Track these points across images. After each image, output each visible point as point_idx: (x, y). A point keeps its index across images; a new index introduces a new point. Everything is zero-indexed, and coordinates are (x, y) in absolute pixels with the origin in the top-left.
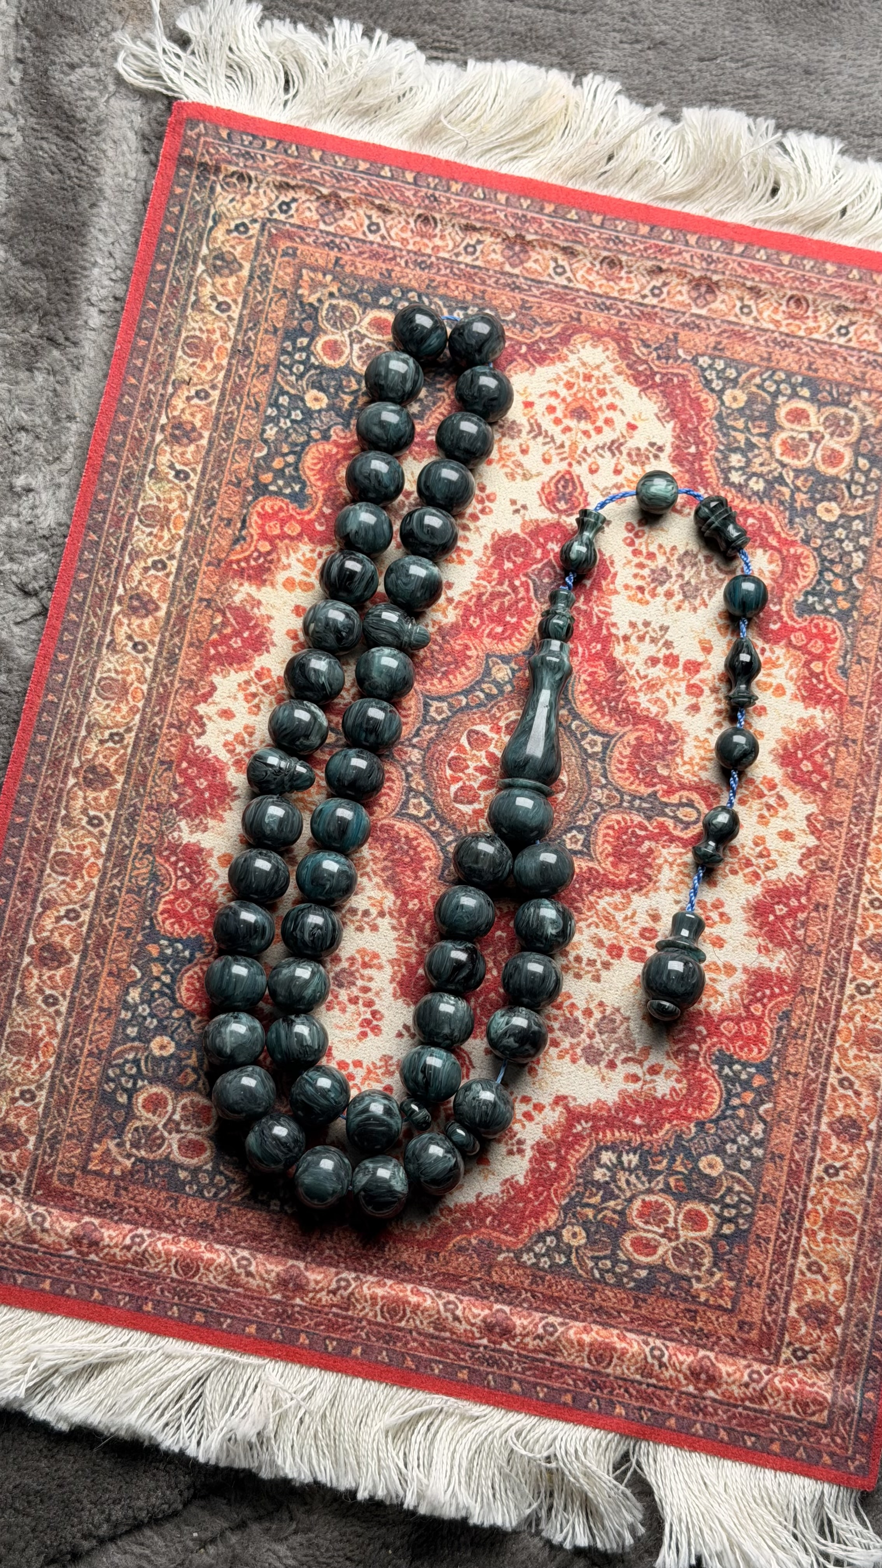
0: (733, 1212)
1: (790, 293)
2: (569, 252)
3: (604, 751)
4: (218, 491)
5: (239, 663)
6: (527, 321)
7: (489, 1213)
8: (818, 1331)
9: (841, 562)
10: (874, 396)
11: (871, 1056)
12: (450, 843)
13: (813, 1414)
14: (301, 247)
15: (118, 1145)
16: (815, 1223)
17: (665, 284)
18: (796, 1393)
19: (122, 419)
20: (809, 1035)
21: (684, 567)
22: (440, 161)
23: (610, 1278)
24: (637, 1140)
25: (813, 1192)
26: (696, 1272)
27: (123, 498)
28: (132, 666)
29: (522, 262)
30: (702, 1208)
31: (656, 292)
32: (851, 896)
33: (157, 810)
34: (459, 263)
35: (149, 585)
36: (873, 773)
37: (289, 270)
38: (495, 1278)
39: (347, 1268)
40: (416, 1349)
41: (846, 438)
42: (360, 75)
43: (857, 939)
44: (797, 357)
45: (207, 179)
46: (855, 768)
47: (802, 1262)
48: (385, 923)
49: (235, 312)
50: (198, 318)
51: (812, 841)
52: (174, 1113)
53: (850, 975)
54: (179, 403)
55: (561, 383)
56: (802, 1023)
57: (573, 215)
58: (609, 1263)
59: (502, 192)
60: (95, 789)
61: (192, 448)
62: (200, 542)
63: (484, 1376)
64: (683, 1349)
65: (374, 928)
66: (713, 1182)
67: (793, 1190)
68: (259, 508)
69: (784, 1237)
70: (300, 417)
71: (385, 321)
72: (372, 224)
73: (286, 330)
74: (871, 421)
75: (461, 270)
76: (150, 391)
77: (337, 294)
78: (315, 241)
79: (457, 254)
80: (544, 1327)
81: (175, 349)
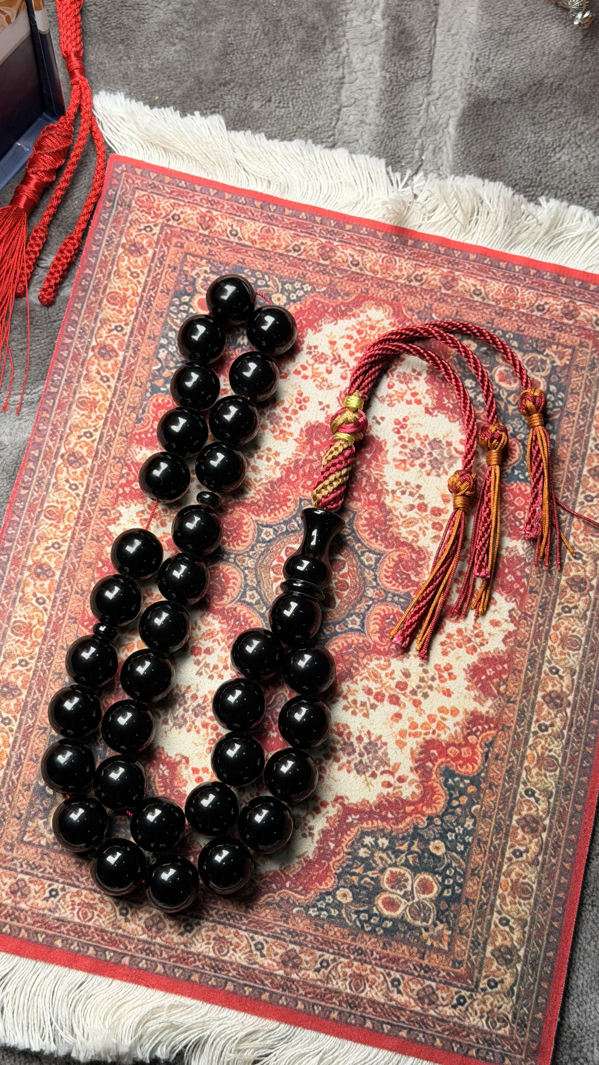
0: (181, 308)
1: (91, 924)
3: (245, 592)
4: (505, 780)
5: (488, 658)
6: (285, 906)
7: (331, 314)
8: (136, 240)
10: (36, 842)
11: (87, 395)
12: (349, 535)
13: (144, 197)
14: (449, 968)
15: (554, 362)
16: (132, 300)
18: (153, 209)
19: (572, 837)
21: (183, 716)
23: (259, 275)
25: (132, 317)
26: (207, 276)
27: (570, 778)
28: (558, 658)
29: (287, 953)
34: (334, 953)
35: (549, 713)
36: (66, 572)
37: (457, 949)
38: (328, 278)
39: (416, 288)
40: (376, 241)
43: (89, 465)
46: (79, 575)
47: (142, 279)
48: (391, 486)
49: (496, 917)
50: (523, 913)
51: (112, 528)
53: (96, 443)
54: (534, 848)
56: (129, 416)
57: (248, 991)
58: (259, 283)
59: (300, 1010)
60: (579, 576)
61: (524, 813)
62: (516, 744)
63: (338, 225)
64: (218, 235)
65: (398, 484)
67: (144, 319)
68: (476, 767)
69: (152, 293)
70: (449, 834)
71: (387, 910)
72: (397, 986)
73: (459, 902)
74: (41, 822)
75: (332, 947)
76: (554, 857)
77: (423, 930)
78: (439, 972)
79: (334, 960)
80: (300, 249)
81: (537, 890)
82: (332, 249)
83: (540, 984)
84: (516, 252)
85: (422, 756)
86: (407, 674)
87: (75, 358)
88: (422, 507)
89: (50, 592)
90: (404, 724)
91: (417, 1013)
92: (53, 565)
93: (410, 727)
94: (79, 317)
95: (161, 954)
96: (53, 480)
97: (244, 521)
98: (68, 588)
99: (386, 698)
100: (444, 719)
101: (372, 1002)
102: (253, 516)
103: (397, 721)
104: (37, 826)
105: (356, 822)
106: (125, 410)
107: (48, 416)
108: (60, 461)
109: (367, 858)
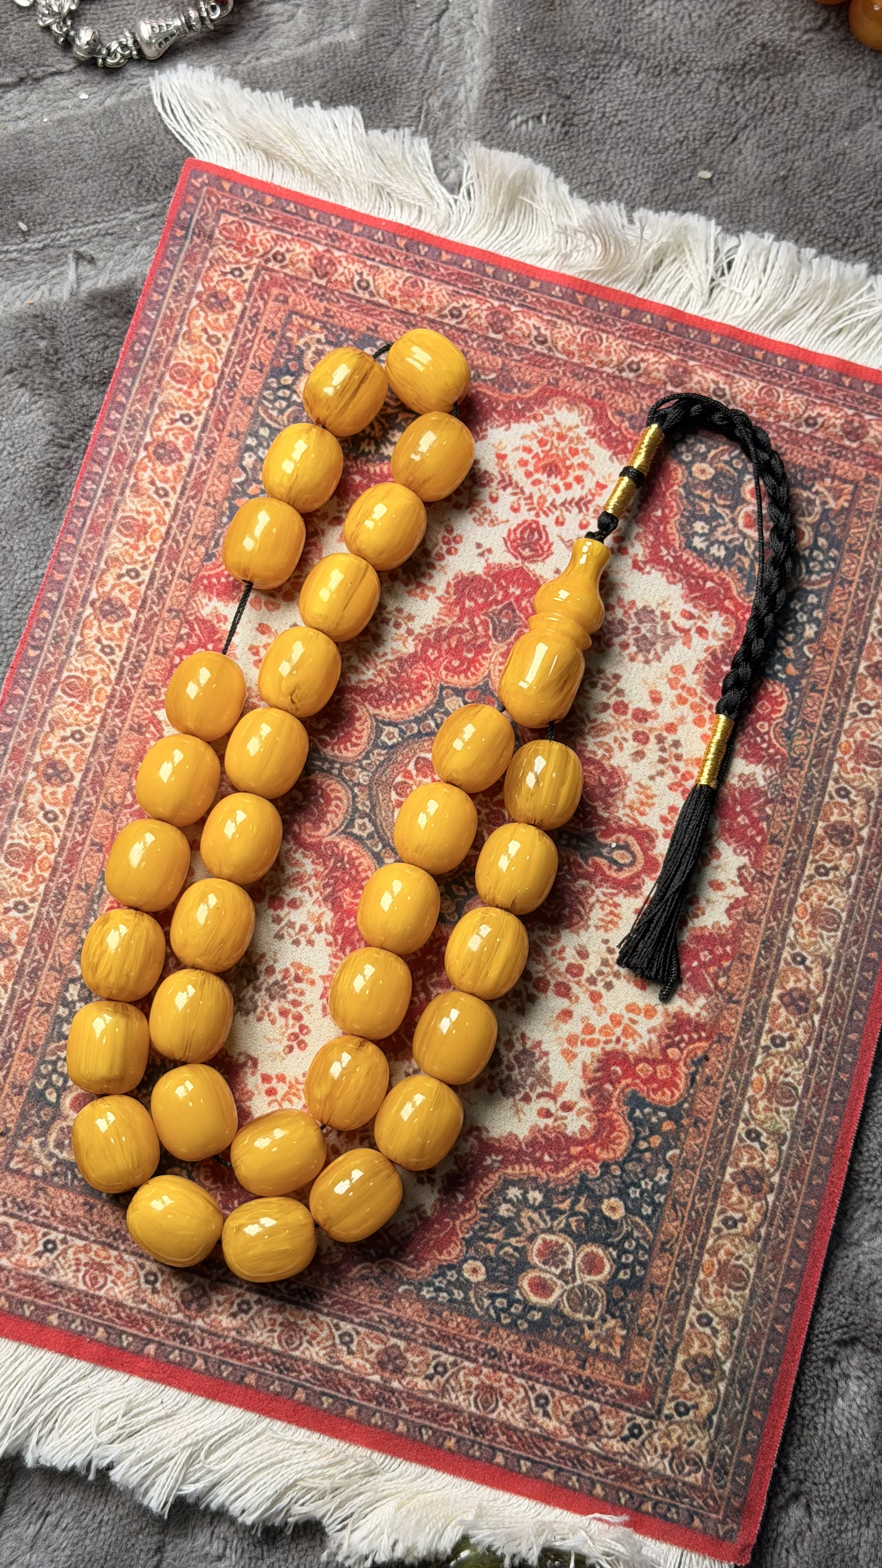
0: (280, 393)
1: (102, 1293)
2: (334, 1359)
3: (352, 820)
4: (718, 1115)
5: (702, 936)
6: (387, 1282)
7: (500, 414)
8: (218, 288)
10: (28, 1170)
11: (135, 515)
13: (232, 223)
14: (621, 1383)
15: (827, 503)
16: (208, 377)
17: (234, 1315)
18: (245, 241)
19: (811, 1202)
21: (252, 997)
24: (360, 462)
25: (206, 403)
26: (320, 347)
27: (813, 1116)
28: (806, 941)
29: (386, 1351)
33: (785, 797)
34: (454, 1354)
35: (789, 1021)
36: (90, 775)
37: (633, 1356)
38: (500, 361)
39: (630, 381)
40: (574, 309)
41: (64, 1124)
43: (132, 619)
45: (716, 1469)
46: (109, 780)
47: (224, 346)
49: (693, 1313)
50: (732, 1310)
53: (143, 587)
54: (754, 1215)
56: (195, 549)
57: (326, 1402)
59: (401, 1434)
60: (842, 822)
61: (742, 1165)
62: (738, 1063)
63: (519, 281)
67: (224, 407)
68: (677, 1094)
69: (237, 368)
70: (631, 1190)
71: (536, 1294)
72: (543, 1406)
73: (641, 1289)
74: (36, 1142)
75: (452, 1345)
76: (783, 1231)
77: (586, 1327)
78: (606, 1389)
79: (455, 1364)
80: (460, 314)
81: (755, 1276)
82: (509, 317)
83: (751, 1413)
84: (782, 336)
85: (599, 1074)
86: (583, 954)
87: (119, 459)
88: (621, 708)
89: (65, 804)
90: (574, 1027)
91: (570, 1446)
92: (71, 765)
93: (583, 1032)
94: (127, 398)
95: (202, 1344)
96: (78, 639)
97: (357, 715)
98: (93, 799)
99: (551, 987)
100: (634, 1022)
101: (507, 1428)
102: (371, 709)
103: (565, 1022)
104: (31, 1148)
105: (496, 1165)
106: (189, 540)
107: (74, 542)
108: (89, 610)
109: (510, 1218)
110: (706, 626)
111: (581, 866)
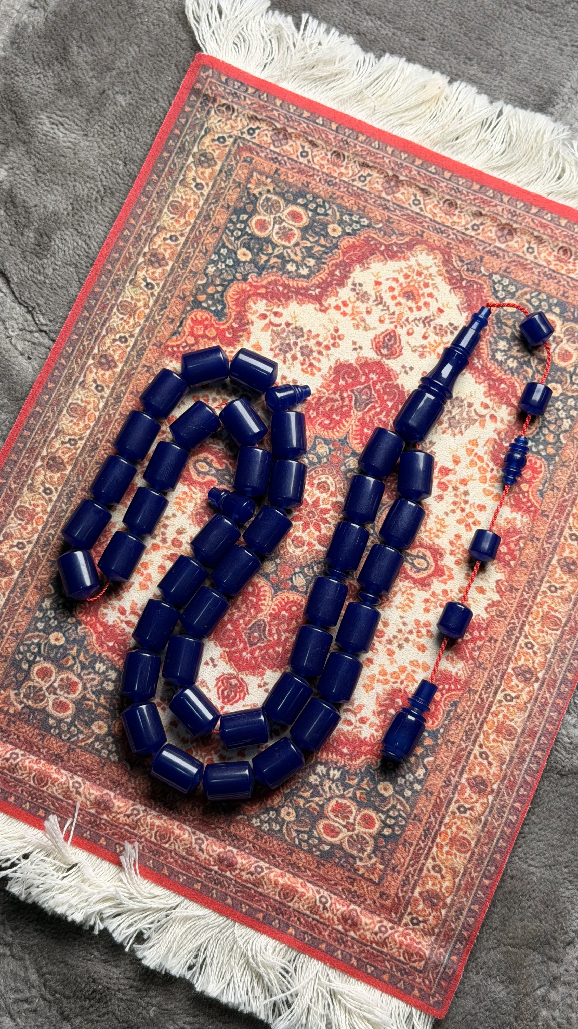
0: (393, 821)
1: (561, 245)
2: (425, 192)
4: (170, 300)
6: (389, 230)
8: (430, 910)
9: (555, 423)
11: (504, 741)
13: (415, 962)
14: (256, 158)
15: (16, 694)
16: (444, 840)
17: (482, 224)
18: (407, 946)
19: (122, 244)
20: (467, 719)
22: (355, 120)
23: (305, 846)
24: (342, 763)
25: (447, 820)
26: (360, 855)
27: (110, 293)
28: (92, 399)
29: (393, 193)
30: (373, 814)
31: (475, 228)
32: (514, 637)
34: (354, 186)
35: (114, 351)
36: (545, 562)
37: (246, 171)
38: (232, 830)
39: (140, 803)
40: (172, 863)
41: (577, 345)
42: (316, 57)
43: (512, 665)
44: (557, 287)
45: (207, 105)
46: (534, 556)
47: (430, 863)
49: (206, 191)
50: (181, 190)
51: (496, 597)
52: (54, 681)
53: (502, 687)
54: (158, 241)
55: (402, 274)
56: (464, 711)
57: (432, 169)
58: (306, 836)
59: (391, 146)
60: (52, 471)
61: (160, 270)
62: (151, 330)
63: (210, 890)
64: (341, 901)
66: (384, 799)
67: (434, 816)
68: (193, 316)
69: (422, 845)
70: (231, 264)
71: (299, 213)
72: (304, 151)
73: (235, 208)
75: (354, 190)
76: (142, 230)
77: (272, 191)
78: (265, 156)
79: (353, 180)
80: (256, 867)
81: (164, 207)
83: (181, 133)
85: (240, 333)
89: (564, 544)
92: (558, 570)
94: (503, 831)
95: (503, 209)
96: (549, 656)
98: (546, 546)
105: (313, 288)
107: (547, 726)
108: (540, 675)
109: (310, 257)
110: (119, 615)
111: (231, 464)
